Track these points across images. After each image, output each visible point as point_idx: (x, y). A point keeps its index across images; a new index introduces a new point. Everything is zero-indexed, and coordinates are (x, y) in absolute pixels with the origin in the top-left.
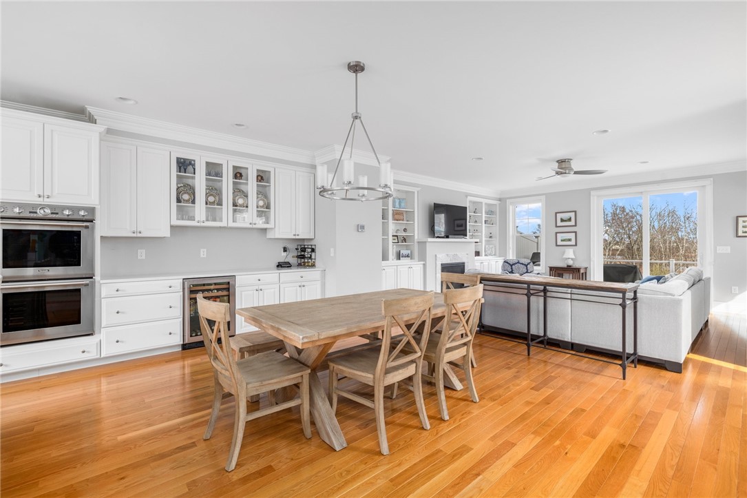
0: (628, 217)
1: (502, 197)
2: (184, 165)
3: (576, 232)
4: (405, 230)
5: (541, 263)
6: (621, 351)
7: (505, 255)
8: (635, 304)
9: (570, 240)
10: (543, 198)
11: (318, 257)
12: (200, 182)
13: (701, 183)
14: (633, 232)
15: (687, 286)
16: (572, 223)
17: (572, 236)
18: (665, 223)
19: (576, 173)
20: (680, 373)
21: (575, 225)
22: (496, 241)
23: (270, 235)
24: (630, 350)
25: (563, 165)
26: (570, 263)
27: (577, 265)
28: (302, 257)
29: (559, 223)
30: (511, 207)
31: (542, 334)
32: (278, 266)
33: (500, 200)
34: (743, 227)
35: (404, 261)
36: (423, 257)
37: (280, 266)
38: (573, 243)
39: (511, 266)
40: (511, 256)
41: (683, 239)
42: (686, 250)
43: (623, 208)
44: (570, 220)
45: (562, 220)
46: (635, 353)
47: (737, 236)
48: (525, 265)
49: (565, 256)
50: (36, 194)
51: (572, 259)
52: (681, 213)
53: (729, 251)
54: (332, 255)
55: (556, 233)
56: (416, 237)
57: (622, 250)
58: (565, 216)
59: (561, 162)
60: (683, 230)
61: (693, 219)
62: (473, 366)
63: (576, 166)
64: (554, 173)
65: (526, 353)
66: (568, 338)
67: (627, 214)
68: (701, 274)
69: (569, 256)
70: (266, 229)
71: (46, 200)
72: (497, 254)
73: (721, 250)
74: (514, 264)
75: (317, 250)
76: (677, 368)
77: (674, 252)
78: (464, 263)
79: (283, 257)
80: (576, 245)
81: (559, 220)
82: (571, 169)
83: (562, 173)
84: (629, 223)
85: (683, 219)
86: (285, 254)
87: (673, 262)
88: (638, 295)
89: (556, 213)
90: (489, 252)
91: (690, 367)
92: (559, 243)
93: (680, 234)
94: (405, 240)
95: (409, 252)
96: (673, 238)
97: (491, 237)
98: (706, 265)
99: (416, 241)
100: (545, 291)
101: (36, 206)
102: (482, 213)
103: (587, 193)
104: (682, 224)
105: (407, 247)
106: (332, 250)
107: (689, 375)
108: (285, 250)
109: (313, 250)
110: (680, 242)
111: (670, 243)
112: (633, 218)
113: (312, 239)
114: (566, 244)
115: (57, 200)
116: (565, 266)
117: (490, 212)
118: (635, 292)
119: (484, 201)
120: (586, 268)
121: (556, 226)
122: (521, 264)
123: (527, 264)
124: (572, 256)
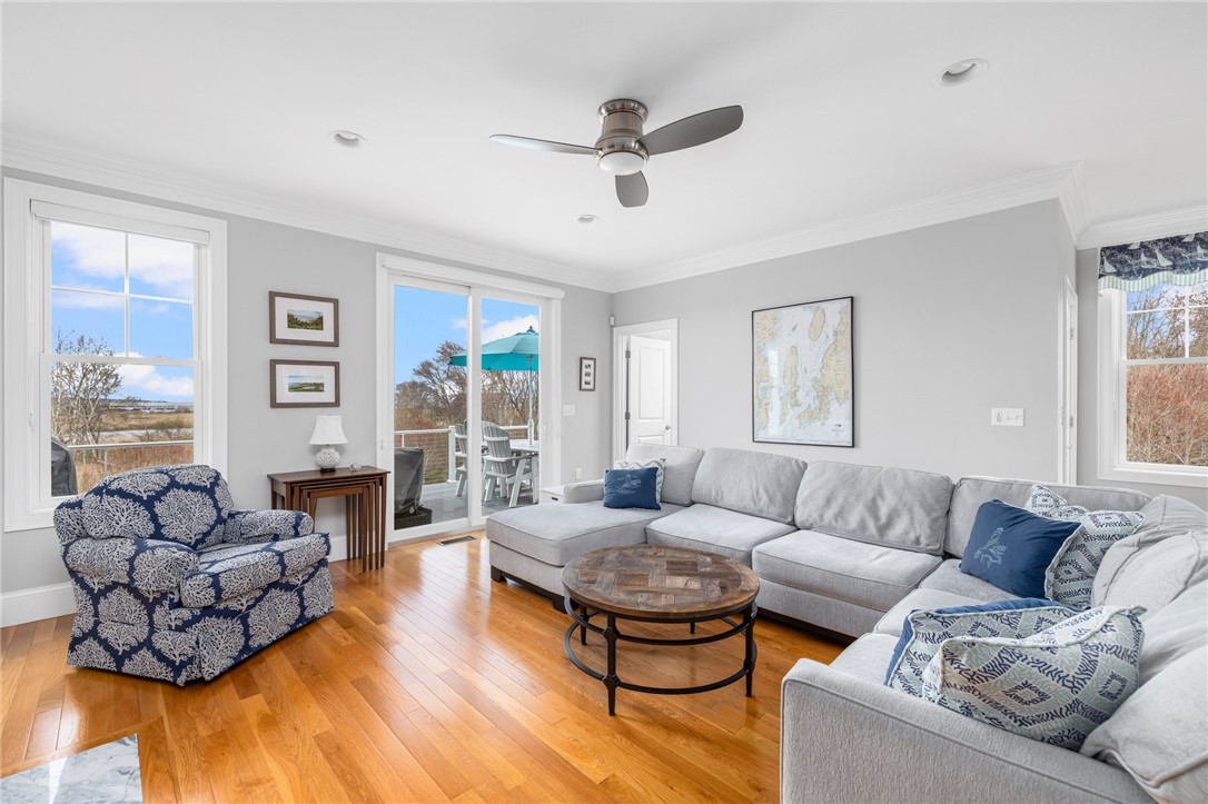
3: (336, 365)
9: (318, 387)
16: (327, 334)
17: (326, 376)
21: (335, 344)
26: (332, 460)
29: (283, 331)
34: (586, 375)
38: (328, 396)
39: (149, 505)
44: (318, 323)
45: (293, 322)
48: (202, 489)
49: (312, 440)
55: (274, 363)
58: (306, 310)
69: (329, 440)
74: (158, 496)
81: (282, 321)
92: (284, 395)
98: (553, 436)
114: (311, 400)
116: (317, 473)
121: (273, 340)
122: (186, 487)
123: (211, 487)
124: (340, 438)
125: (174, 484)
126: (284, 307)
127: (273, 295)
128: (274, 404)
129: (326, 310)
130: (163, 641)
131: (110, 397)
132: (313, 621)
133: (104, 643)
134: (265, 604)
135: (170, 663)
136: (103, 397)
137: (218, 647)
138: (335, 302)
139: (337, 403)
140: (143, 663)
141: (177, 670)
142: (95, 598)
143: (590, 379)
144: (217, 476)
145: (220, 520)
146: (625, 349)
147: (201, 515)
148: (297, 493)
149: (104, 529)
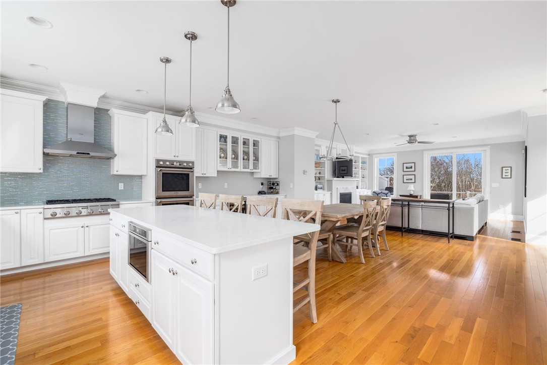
0: (438, 164)
1: (370, 153)
2: (223, 138)
3: (415, 175)
4: (320, 173)
5: (394, 193)
6: (447, 232)
7: (372, 188)
8: (453, 209)
9: (411, 179)
10: (396, 153)
11: (281, 188)
12: (241, 149)
13: (484, 148)
14: (441, 175)
15: (476, 202)
16: (413, 169)
17: (413, 177)
18: (462, 168)
19: (419, 142)
20: (473, 241)
21: (415, 171)
22: (366, 180)
23: (256, 176)
24: (451, 232)
25: (412, 139)
26: (412, 193)
27: (415, 194)
28: (271, 188)
29: (405, 170)
30: (376, 159)
31: (407, 227)
32: (259, 193)
33: (369, 155)
34: (505, 173)
35: (319, 191)
36: (330, 189)
37: (260, 193)
38: (413, 181)
40: (376, 189)
41: (474, 179)
42: (476, 187)
43: (435, 158)
44: (411, 167)
45: (407, 168)
46: (453, 233)
47: (502, 178)
48: (385, 194)
49: (408, 189)
50: (173, 155)
51: (413, 191)
52: (472, 161)
53: (498, 186)
54: (291, 186)
55: (403, 175)
56: (326, 177)
57: (434, 187)
58: (409, 165)
59: (410, 136)
60: (474, 173)
61: (480, 166)
62: (378, 240)
63: (419, 139)
64: (407, 142)
65: (401, 235)
66: (420, 228)
67: (438, 162)
68: (483, 197)
69: (412, 189)
70: (253, 173)
71: (176, 158)
72: (367, 188)
73: (494, 185)
74: (379, 194)
75: (280, 185)
76: (471, 239)
77: (468, 188)
78: (351, 193)
79: (260, 188)
80: (415, 182)
81: (405, 168)
82: (416, 141)
83: (411, 143)
84: (439, 168)
85: (473, 166)
86: (262, 186)
87: (468, 193)
88: (455, 205)
89: (403, 164)
90: (362, 186)
91: (478, 240)
92: (405, 181)
93: (472, 176)
94: (319, 179)
95: (322, 186)
96: (467, 179)
97: (363, 177)
98: (486, 193)
99: (326, 179)
100: (409, 205)
101: (173, 161)
102: (359, 163)
103: (422, 152)
104: (473, 169)
105: (320, 183)
106: (292, 184)
107: (477, 242)
108: (262, 184)
109: (278, 185)
110: (472, 182)
111: (465, 182)
112: (442, 165)
113: (277, 178)
114: (409, 182)
115: (181, 158)
116: (409, 194)
117: (363, 163)
118: (453, 204)
119: (361, 156)
120: (421, 196)
121: (403, 171)
124: (413, 189)
125: (382, 193)
126: (405, 165)
128: (403, 182)
129: (413, 165)
138: (415, 163)
143: (509, 174)
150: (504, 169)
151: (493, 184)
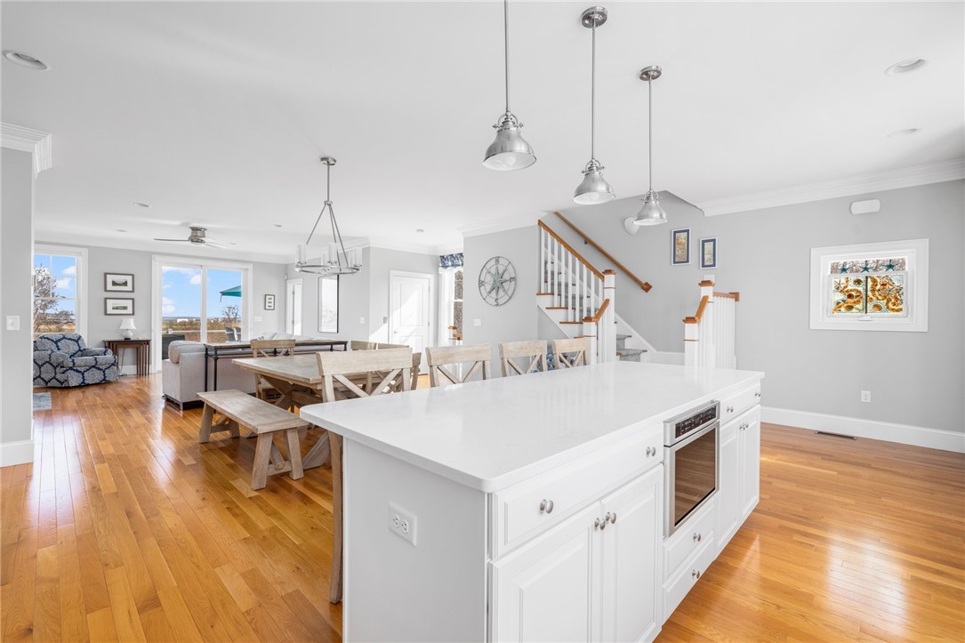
3: (133, 299)
9: (125, 308)
10: (85, 251)
16: (129, 287)
17: (128, 303)
21: (133, 291)
26: (130, 335)
27: (138, 337)
29: (110, 287)
34: (269, 302)
38: (129, 311)
39: (56, 342)
44: (125, 284)
45: (114, 284)
47: (265, 309)
48: (74, 340)
49: (121, 328)
51: (131, 330)
53: (261, 320)
55: (106, 299)
58: (120, 279)
69: (128, 327)
74: (59, 340)
92: (110, 311)
98: (248, 330)
103: (147, 256)
114: (120, 313)
116: (123, 339)
121: (106, 290)
122: (70, 339)
123: (78, 340)
124: (133, 327)
125: (64, 338)
126: (110, 278)
127: (106, 274)
128: (106, 314)
129: (129, 279)
130: (58, 377)
131: (47, 311)
132: (109, 382)
133: (43, 379)
134: (90, 371)
135: (60, 382)
136: (42, 311)
137: (74, 379)
138: (133, 275)
139: (133, 314)
140: (54, 383)
141: (62, 384)
142: (40, 367)
143: (272, 304)
144: (80, 337)
145: (80, 350)
146: (292, 290)
147: (74, 348)
148: (113, 346)
149: (43, 348)
150: (268, 297)
151: (256, 318)
